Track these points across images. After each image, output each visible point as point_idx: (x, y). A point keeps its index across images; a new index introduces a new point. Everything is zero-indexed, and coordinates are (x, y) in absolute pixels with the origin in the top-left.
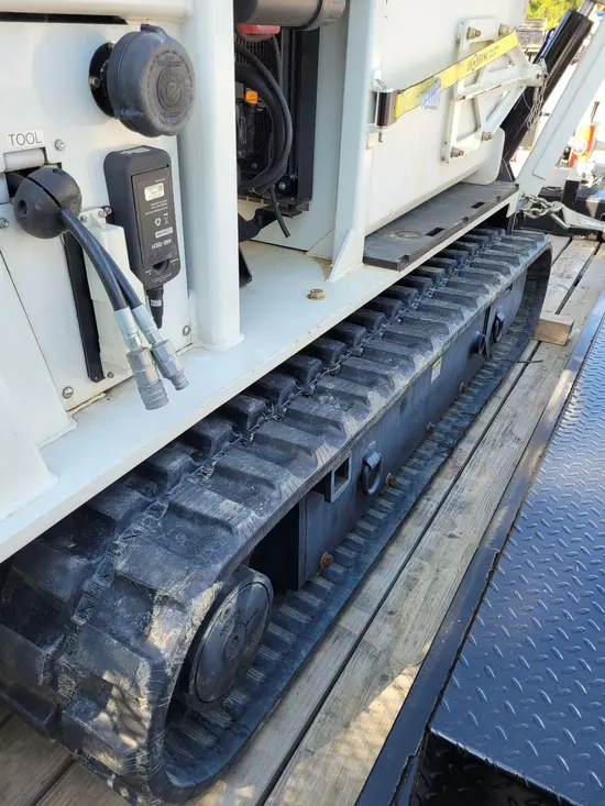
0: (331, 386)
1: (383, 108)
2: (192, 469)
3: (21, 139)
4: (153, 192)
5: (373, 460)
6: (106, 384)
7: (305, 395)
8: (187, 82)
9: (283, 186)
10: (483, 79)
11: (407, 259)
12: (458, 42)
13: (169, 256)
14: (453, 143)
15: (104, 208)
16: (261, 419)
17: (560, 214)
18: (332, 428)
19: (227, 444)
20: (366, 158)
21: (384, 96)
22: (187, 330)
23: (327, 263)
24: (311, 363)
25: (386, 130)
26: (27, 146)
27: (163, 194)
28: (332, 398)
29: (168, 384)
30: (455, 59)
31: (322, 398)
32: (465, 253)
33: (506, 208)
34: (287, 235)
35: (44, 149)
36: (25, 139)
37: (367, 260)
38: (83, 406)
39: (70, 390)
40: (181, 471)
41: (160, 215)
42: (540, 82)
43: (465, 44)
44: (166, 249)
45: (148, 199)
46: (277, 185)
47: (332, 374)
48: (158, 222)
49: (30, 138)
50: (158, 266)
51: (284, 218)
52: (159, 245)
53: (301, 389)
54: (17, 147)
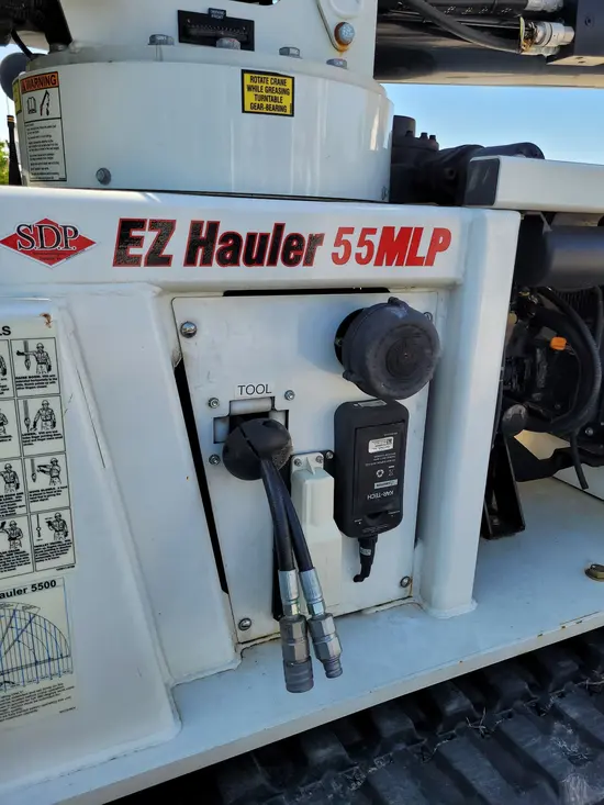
0: (574, 714)
2: (342, 765)
3: (250, 390)
4: (379, 445)
7: (538, 709)
8: (428, 351)
9: (591, 432)
13: (389, 507)
15: (324, 453)
16: (462, 725)
18: (546, 786)
19: (401, 747)
22: (406, 581)
24: (563, 664)
26: (255, 395)
27: (391, 447)
28: (570, 731)
29: (317, 666)
31: (557, 725)
34: (584, 486)
35: (273, 399)
36: (255, 389)
38: (258, 642)
39: (248, 622)
40: (327, 765)
41: (384, 467)
44: (385, 500)
45: (371, 451)
46: (583, 429)
47: (591, 691)
48: (380, 473)
49: (260, 389)
50: (374, 516)
51: (584, 467)
52: (377, 496)
53: (537, 697)
54: (245, 395)
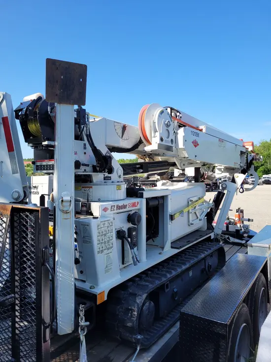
1: (172, 217)
4: (134, 233)
5: (175, 290)
6: (125, 265)
8: (140, 218)
10: (196, 208)
11: (181, 247)
12: (188, 202)
13: (136, 243)
14: (191, 222)
17: (228, 238)
18: (165, 276)
20: (169, 226)
21: (172, 215)
23: (163, 248)
25: (173, 221)
26: (119, 227)
30: (188, 206)
32: (197, 247)
33: (210, 236)
34: (154, 242)
35: (121, 228)
37: (172, 247)
38: (121, 269)
42: (213, 207)
43: (190, 202)
48: (134, 238)
50: (134, 245)
51: (153, 238)
52: (134, 241)
53: (159, 270)
